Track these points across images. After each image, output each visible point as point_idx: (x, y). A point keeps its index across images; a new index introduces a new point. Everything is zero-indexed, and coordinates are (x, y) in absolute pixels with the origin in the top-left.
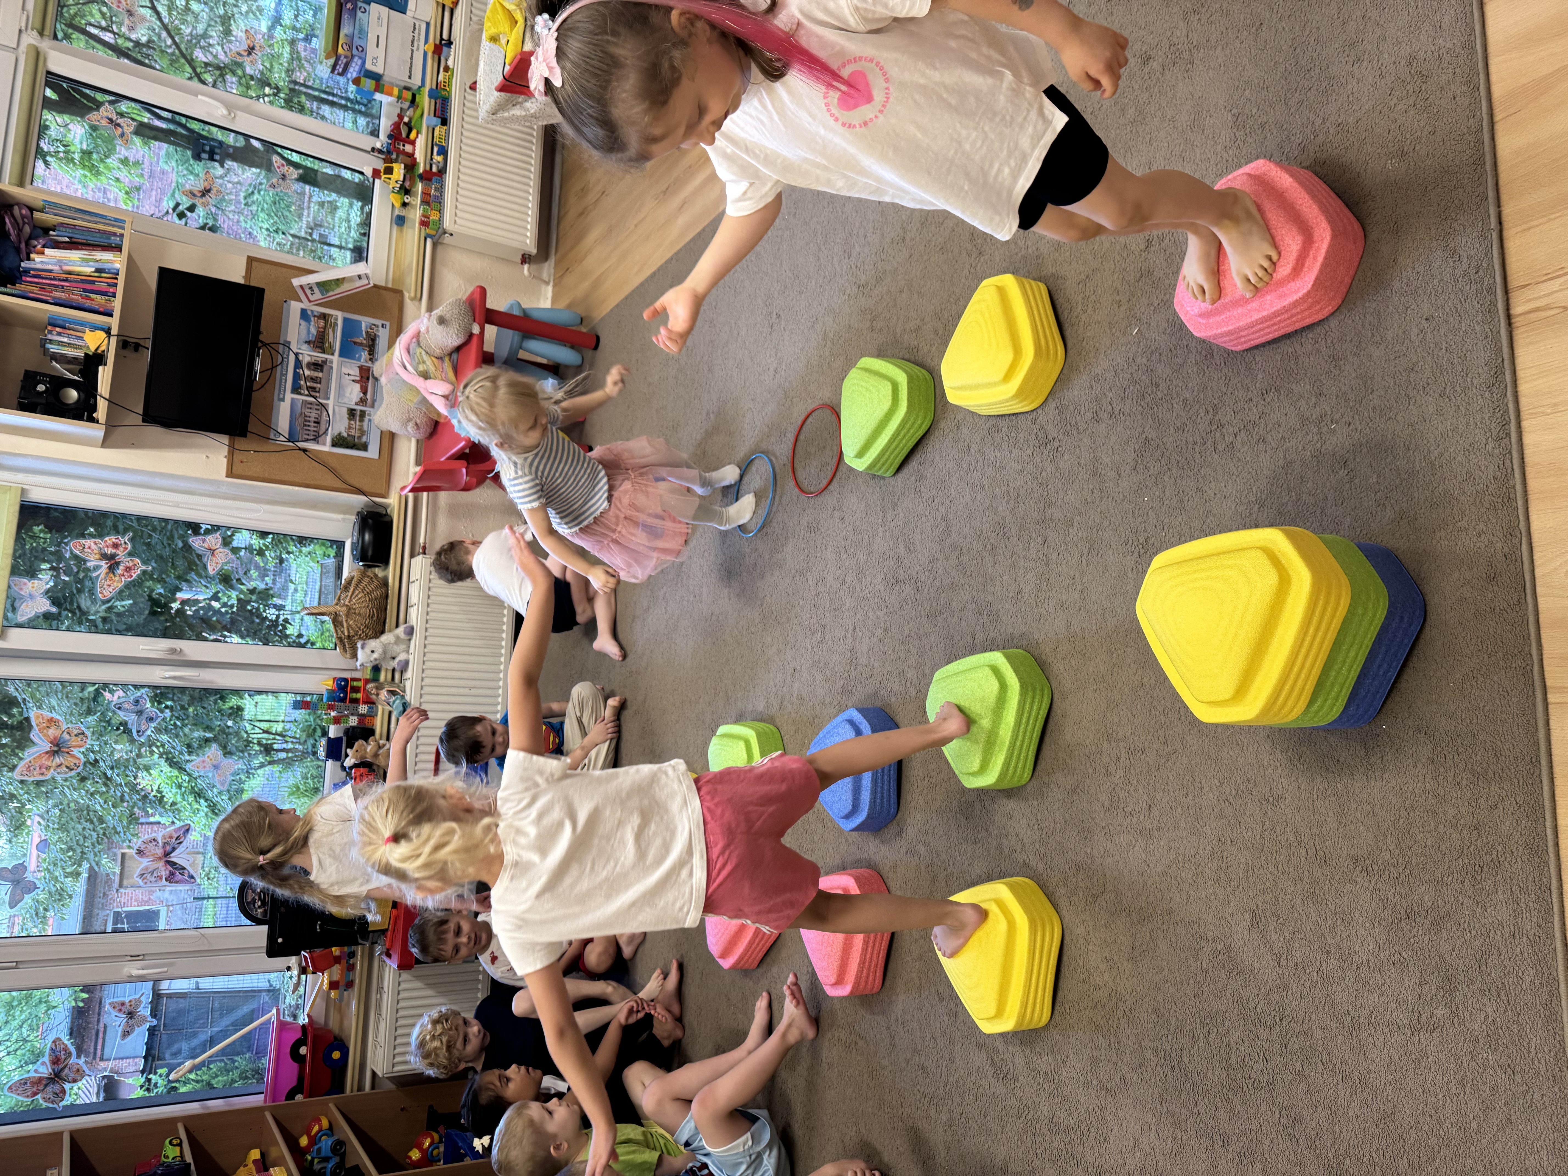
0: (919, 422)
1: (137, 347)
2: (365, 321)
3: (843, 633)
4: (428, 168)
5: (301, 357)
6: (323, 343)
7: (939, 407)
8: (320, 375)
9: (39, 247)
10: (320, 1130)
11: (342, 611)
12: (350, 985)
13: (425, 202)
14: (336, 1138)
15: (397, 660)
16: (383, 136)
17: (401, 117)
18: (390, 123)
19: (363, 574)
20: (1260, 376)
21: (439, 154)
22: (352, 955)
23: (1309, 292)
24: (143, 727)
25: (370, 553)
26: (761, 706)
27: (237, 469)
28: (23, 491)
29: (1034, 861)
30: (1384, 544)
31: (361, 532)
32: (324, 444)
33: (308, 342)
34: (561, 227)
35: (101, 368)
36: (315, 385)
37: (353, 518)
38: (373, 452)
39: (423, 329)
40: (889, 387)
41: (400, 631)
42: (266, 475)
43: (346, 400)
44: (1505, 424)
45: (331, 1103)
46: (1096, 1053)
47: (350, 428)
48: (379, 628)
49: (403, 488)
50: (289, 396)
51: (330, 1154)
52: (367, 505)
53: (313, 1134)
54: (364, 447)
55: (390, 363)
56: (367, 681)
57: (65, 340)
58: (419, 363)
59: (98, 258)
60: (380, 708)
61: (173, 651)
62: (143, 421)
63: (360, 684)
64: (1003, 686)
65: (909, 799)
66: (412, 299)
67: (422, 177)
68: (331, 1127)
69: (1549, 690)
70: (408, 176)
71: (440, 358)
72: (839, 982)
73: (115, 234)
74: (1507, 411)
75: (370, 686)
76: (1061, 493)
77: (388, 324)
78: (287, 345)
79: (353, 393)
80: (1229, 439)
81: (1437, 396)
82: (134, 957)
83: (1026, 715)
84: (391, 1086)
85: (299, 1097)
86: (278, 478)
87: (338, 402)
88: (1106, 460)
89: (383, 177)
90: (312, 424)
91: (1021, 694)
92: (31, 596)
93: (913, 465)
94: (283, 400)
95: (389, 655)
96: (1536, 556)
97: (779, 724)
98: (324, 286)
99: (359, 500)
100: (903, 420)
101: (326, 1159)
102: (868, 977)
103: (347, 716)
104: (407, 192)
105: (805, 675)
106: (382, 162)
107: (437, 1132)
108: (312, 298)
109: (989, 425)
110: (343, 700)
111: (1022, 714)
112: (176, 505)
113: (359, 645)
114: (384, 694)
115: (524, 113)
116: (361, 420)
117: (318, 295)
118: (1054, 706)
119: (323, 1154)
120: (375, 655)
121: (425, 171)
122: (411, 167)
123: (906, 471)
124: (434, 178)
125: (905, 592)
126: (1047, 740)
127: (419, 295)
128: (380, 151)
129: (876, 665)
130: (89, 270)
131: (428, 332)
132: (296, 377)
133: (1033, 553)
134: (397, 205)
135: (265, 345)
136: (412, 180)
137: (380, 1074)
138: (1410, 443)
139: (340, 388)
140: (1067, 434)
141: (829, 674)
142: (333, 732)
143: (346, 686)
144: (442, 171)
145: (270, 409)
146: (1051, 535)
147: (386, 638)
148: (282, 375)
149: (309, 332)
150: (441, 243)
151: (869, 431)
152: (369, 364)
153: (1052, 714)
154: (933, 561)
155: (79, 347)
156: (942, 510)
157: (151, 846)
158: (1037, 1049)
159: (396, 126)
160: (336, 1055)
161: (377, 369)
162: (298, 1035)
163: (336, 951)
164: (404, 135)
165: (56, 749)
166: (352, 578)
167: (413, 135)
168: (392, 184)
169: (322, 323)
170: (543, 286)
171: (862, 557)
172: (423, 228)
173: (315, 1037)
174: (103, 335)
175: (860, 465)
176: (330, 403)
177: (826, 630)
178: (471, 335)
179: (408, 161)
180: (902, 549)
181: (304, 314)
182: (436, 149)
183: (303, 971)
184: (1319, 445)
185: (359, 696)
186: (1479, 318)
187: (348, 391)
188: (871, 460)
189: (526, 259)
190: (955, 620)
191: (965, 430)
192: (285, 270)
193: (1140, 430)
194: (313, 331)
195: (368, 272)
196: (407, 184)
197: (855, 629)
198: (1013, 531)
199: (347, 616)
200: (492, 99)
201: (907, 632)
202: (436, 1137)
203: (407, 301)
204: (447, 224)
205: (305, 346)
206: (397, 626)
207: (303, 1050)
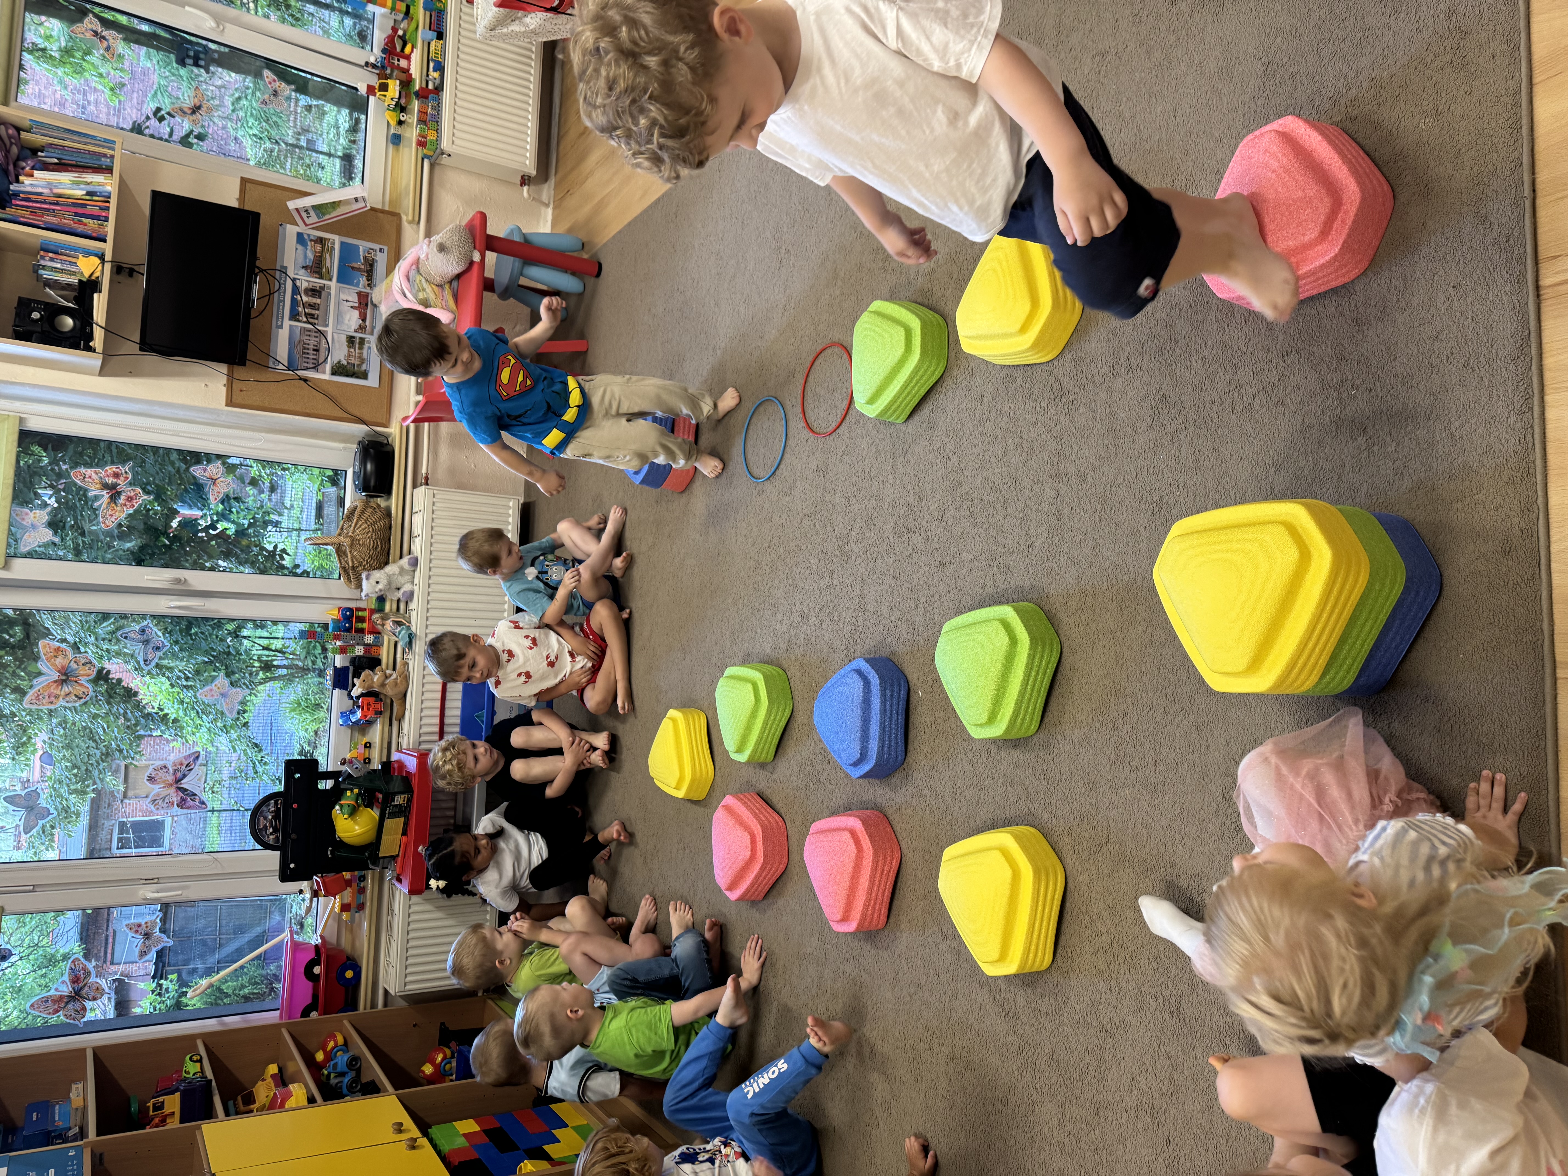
0: (932, 369)
1: (131, 272)
2: (363, 246)
3: (851, 579)
4: (424, 85)
5: (298, 283)
6: (320, 268)
7: (952, 355)
8: (318, 301)
9: (28, 169)
10: (336, 1046)
11: (346, 542)
12: (361, 907)
13: (422, 121)
14: (351, 1053)
15: (402, 591)
16: (377, 51)
17: (395, 29)
18: (385, 36)
19: (366, 505)
20: (1281, 338)
21: (435, 70)
22: (363, 878)
23: (1336, 256)
24: (150, 657)
25: (372, 483)
26: (768, 648)
27: (237, 398)
28: (21, 420)
29: (1038, 810)
30: (1400, 513)
31: (363, 462)
32: (324, 372)
33: (305, 268)
34: (561, 147)
35: (96, 296)
36: (313, 312)
37: (354, 447)
38: (372, 381)
39: (423, 257)
40: (902, 332)
41: (405, 561)
42: (267, 404)
43: (345, 327)
44: (1528, 398)
45: (345, 1020)
46: (1097, 996)
47: (349, 356)
48: (383, 559)
49: (405, 419)
50: (287, 323)
51: (346, 1069)
52: (367, 435)
53: (329, 1049)
54: (364, 376)
55: (389, 290)
56: (372, 612)
57: (59, 266)
58: (419, 291)
59: (89, 180)
60: (386, 638)
61: (178, 581)
62: (141, 349)
63: (365, 614)
64: (1013, 640)
65: (916, 745)
66: (410, 223)
67: (418, 95)
68: (346, 1043)
69: (1558, 665)
70: (403, 93)
71: (440, 286)
72: (845, 919)
73: (105, 155)
74: (1530, 385)
75: (375, 616)
76: (1076, 448)
77: (386, 248)
78: (284, 271)
79: (352, 319)
80: (1247, 399)
81: (1460, 366)
82: (149, 881)
83: (1035, 669)
84: (403, 1004)
85: (314, 1015)
86: (278, 407)
87: (336, 330)
88: (1122, 415)
89: (378, 94)
90: (311, 352)
91: (1031, 649)
92: (34, 527)
93: (925, 413)
94: (281, 327)
95: (394, 586)
96: (1553, 532)
97: (785, 666)
98: (320, 209)
99: (360, 430)
100: (916, 367)
101: (342, 1074)
102: (873, 914)
103: (353, 646)
104: (403, 109)
105: (813, 619)
106: (375, 78)
107: (449, 1048)
108: (308, 221)
109: (1004, 373)
110: (348, 630)
111: (1031, 669)
112: (176, 434)
113: (364, 576)
114: (389, 624)
115: (523, 29)
116: (361, 348)
117: (314, 218)
118: (1063, 660)
119: (339, 1069)
120: (380, 586)
121: (421, 88)
122: (406, 83)
123: (917, 418)
124: (431, 96)
125: (915, 540)
126: (1055, 693)
127: (417, 219)
128: (374, 66)
129: (884, 612)
130: (80, 193)
131: (427, 259)
132: (294, 303)
133: (1045, 507)
134: (393, 123)
135: (262, 271)
136: (408, 97)
137: (392, 992)
138: (1431, 412)
139: (339, 314)
140: (1083, 387)
141: (836, 618)
142: (340, 661)
143: (352, 616)
144: (439, 89)
145: (268, 337)
146: (1064, 490)
147: (391, 569)
148: (279, 301)
149: (305, 256)
150: (439, 164)
151: (881, 378)
152: (368, 290)
153: (1061, 668)
154: (943, 510)
155: (74, 273)
156: (954, 459)
157: (161, 774)
158: (1039, 990)
159: (390, 40)
160: (349, 974)
161: (376, 295)
162: (312, 955)
163: (347, 875)
164: (398, 49)
165: (64, 678)
166: (356, 508)
167: (408, 49)
168: (388, 101)
169: (319, 248)
170: (543, 209)
171: (871, 502)
172: (420, 149)
173: (328, 957)
174: (97, 261)
175: (871, 411)
176: (329, 330)
177: (835, 575)
178: (472, 263)
179: (404, 76)
180: (912, 498)
181: (300, 238)
182: (432, 65)
183: (315, 894)
184: (1338, 411)
185: (365, 625)
186: (1507, 289)
187: (347, 317)
188: (882, 407)
189: (525, 180)
190: (965, 570)
191: (978, 379)
192: (279, 192)
193: (1158, 386)
194: (310, 255)
195: (365, 195)
196: (403, 101)
197: (863, 575)
198: (1026, 484)
199: (351, 546)
200: (490, 15)
201: (916, 581)
202: (448, 1052)
203: (405, 224)
204: (445, 144)
205: (302, 271)
206: (401, 557)
207: (317, 970)
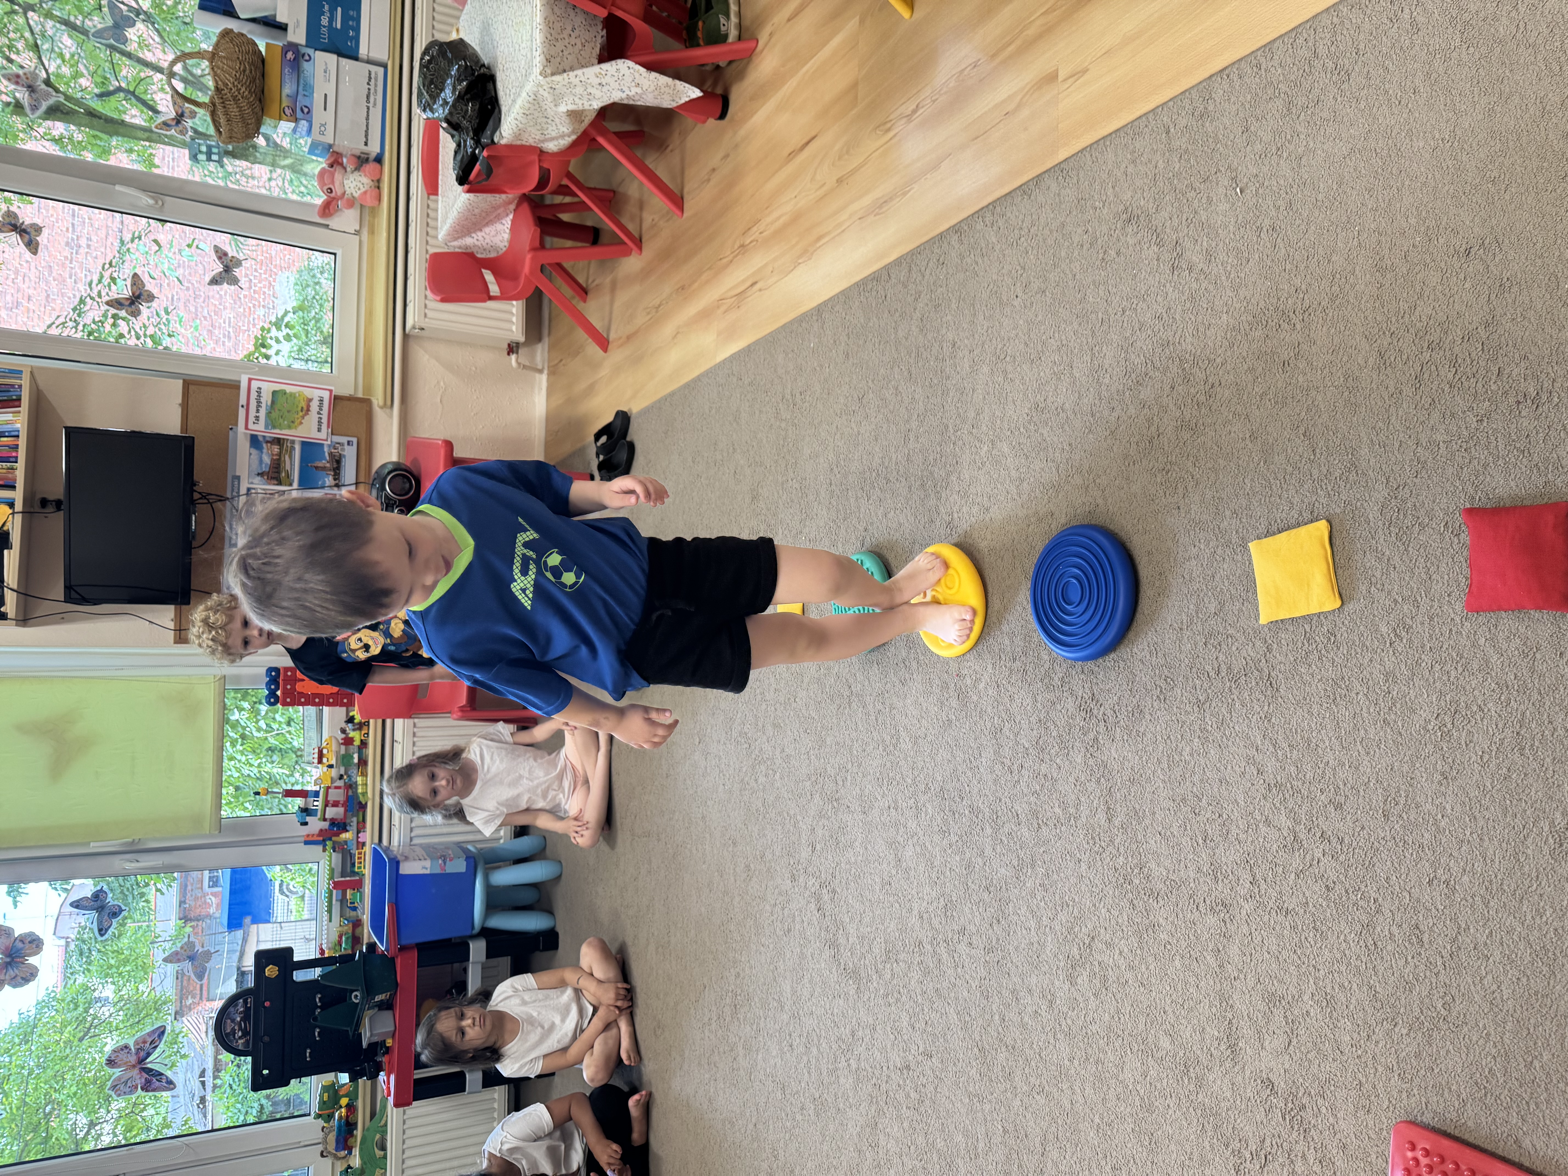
1: (59, 505)
5: (254, 493)
6: (279, 472)
24: (105, 925)
33: (261, 474)
35: (6, 552)
61: (131, 843)
62: (66, 606)
66: (381, 408)
73: (11, 387)
77: (355, 440)
127: (389, 402)
135: (203, 496)
149: (261, 461)
150: (414, 336)
157: (122, 1055)
165: (8, 959)
169: (276, 449)
170: (537, 375)
174: (8, 511)
181: (254, 440)
189: (512, 348)
192: (228, 391)
203: (376, 410)
204: (417, 319)
